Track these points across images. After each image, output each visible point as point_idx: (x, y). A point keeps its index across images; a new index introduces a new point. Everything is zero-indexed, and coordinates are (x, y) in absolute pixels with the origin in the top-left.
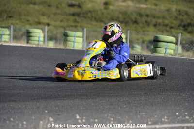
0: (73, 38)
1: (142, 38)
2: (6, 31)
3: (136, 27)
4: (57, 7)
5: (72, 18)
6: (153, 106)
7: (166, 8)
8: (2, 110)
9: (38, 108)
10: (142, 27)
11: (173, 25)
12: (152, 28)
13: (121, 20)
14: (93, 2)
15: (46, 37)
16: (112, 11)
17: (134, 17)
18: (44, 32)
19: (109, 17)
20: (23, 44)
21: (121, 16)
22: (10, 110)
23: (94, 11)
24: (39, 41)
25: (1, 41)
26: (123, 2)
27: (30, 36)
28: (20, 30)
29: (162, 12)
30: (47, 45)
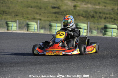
0: (55, 27)
1: (97, 26)
2: (14, 24)
3: (93, 20)
4: (45, 9)
5: (54, 15)
6: (104, 67)
7: (112, 8)
8: (13, 72)
9: (35, 70)
10: (97, 20)
11: (116, 18)
12: (103, 21)
13: (84, 16)
14: (66, 5)
15: (39, 27)
17: (92, 14)
18: (37, 24)
19: (77, 14)
20: (25, 31)
21: (84, 13)
22: (18, 71)
23: (68, 11)
24: (34, 29)
25: (12, 30)
26: (85, 5)
27: (29, 27)
28: (23, 23)
29: (109, 11)
30: (39, 32)
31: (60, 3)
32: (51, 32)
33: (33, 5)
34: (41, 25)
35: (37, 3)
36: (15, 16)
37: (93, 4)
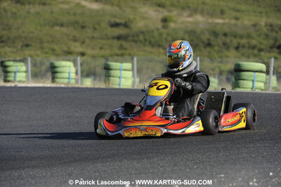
0: (119, 71)
1: (219, 67)
2: (21, 66)
3: (209, 52)
4: (95, 29)
5: (116, 43)
6: (236, 164)
7: (252, 23)
9: (70, 175)
10: (219, 52)
11: (262, 47)
12: (233, 53)
14: (145, 18)
15: (79, 72)
16: (174, 29)
17: (205, 37)
18: (75, 65)
20: (46, 83)
22: (30, 180)
23: (148, 32)
24: (69, 78)
25: (15, 81)
26: (188, 16)
27: (56, 72)
28: (42, 64)
29: (246, 29)
30: (82, 84)
31: (129, 14)
32: (109, 84)
33: (65, 19)
34: (86, 68)
35: (75, 14)
36: (24, 48)
37: (208, 14)
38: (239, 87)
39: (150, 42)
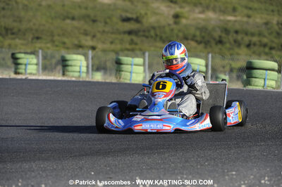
0: (130, 66)
1: (231, 65)
2: (32, 58)
3: (220, 49)
4: (106, 23)
5: (127, 38)
6: (247, 162)
7: (264, 21)
8: (29, 173)
9: (81, 168)
10: (230, 49)
11: (274, 45)
12: (244, 50)
13: (199, 39)
14: (156, 14)
15: (90, 66)
16: (185, 26)
17: (217, 34)
18: (87, 59)
19: (181, 35)
20: (57, 76)
21: (198, 33)
22: (41, 173)
23: (160, 27)
24: (80, 72)
25: (26, 73)
26: (200, 13)
27: (67, 66)
28: (53, 57)
29: (258, 27)
30: (92, 78)
31: (140, 9)
32: (120, 78)
33: (76, 13)
34: (97, 62)
35: (86, 8)
36: (35, 40)
37: (220, 11)
38: (250, 85)
39: (161, 38)
